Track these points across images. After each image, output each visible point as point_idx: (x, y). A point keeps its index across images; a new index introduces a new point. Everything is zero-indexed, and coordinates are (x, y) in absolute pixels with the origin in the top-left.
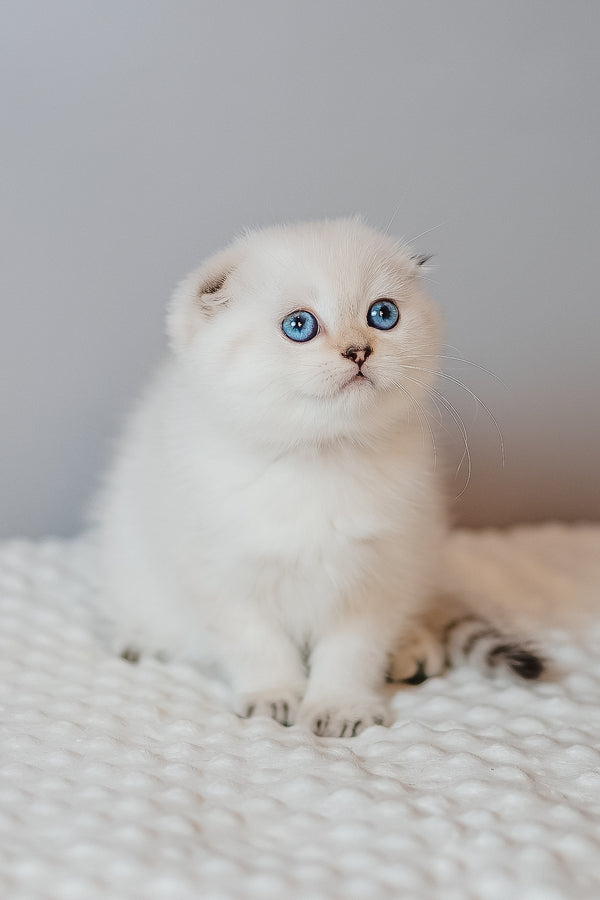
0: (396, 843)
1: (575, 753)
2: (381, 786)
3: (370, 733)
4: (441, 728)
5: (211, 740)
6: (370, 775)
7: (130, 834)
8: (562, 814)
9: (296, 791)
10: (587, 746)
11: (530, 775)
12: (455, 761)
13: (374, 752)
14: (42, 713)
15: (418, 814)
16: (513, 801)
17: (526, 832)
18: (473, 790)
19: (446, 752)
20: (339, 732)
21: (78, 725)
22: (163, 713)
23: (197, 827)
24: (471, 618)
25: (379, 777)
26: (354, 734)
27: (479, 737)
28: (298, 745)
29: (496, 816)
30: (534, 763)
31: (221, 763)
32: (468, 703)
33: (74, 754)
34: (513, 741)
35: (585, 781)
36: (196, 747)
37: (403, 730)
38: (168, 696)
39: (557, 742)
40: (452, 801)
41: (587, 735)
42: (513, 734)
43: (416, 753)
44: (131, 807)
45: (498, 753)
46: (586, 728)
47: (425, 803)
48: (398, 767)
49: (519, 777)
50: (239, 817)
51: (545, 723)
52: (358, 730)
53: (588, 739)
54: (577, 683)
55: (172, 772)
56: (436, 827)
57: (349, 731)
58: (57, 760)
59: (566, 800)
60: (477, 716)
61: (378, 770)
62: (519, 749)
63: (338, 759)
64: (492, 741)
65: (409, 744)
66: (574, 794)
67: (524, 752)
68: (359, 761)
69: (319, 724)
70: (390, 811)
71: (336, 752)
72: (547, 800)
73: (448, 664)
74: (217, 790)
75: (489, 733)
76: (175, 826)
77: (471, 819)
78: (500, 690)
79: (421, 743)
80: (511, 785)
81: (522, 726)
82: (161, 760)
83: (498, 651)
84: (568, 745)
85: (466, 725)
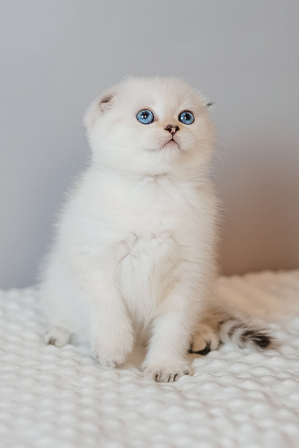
0: (202, 431)
1: (287, 383)
2: (191, 404)
3: (183, 379)
4: (218, 374)
5: (104, 384)
6: (185, 399)
7: (68, 432)
8: (284, 413)
9: (149, 408)
10: (293, 379)
11: (266, 395)
12: (228, 390)
13: (186, 388)
14: (17, 374)
15: (212, 416)
16: (259, 408)
17: (267, 423)
18: (238, 404)
19: (222, 386)
20: (167, 380)
21: (36, 380)
22: (78, 372)
23: (101, 428)
24: (232, 319)
25: (190, 400)
26: (174, 380)
27: (238, 378)
28: (148, 385)
29: (251, 416)
30: (267, 389)
31: (109, 396)
32: (231, 362)
33: (36, 394)
34: (256, 379)
35: (294, 397)
36: (97, 388)
37: (199, 376)
38: (80, 363)
39: (278, 379)
40: (228, 409)
41: (292, 374)
42: (255, 376)
43: (207, 387)
44: (67, 419)
45: (248, 385)
46: (291, 371)
47: (215, 411)
48: (199, 394)
49: (261, 396)
50: (122, 422)
51: (271, 370)
52: (177, 378)
53: (293, 377)
54: (285, 349)
55: (85, 401)
56: (221, 422)
57: (172, 379)
58: (27, 397)
59: (284, 407)
60: (236, 368)
61: (189, 396)
62: (259, 383)
63: (169, 391)
64: (245, 379)
65: (203, 382)
66: (288, 404)
67: (262, 384)
68: (179, 392)
69: (157, 376)
70: (197, 416)
71: (168, 388)
72: (276, 407)
73: (221, 343)
74: (109, 409)
75: (243, 376)
76: (90, 427)
77: (239, 418)
78: (246, 355)
79: (209, 382)
80: (257, 401)
81: (259, 372)
82: (79, 395)
83: (247, 334)
84: (283, 380)
85: (231, 373)
